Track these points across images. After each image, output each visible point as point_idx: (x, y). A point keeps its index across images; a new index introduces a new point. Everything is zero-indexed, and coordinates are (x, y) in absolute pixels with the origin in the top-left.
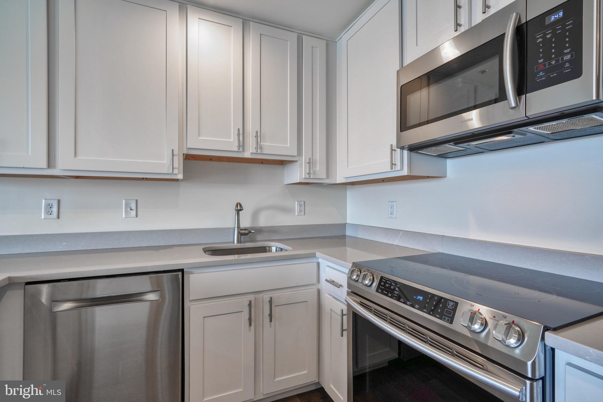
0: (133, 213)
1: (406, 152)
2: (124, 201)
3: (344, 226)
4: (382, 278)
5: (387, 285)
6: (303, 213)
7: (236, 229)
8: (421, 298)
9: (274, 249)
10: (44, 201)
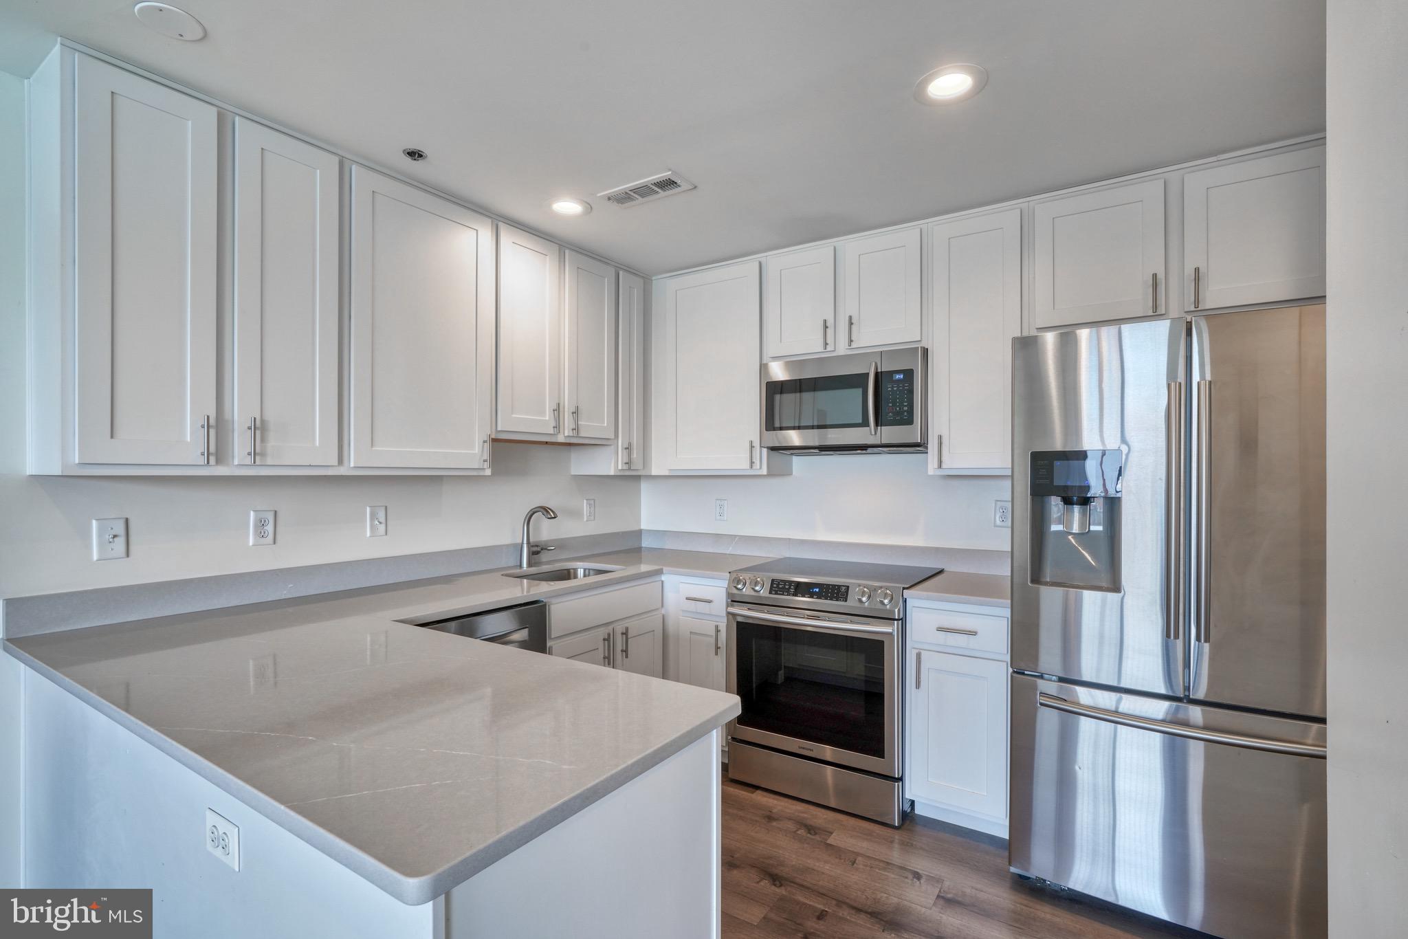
0: (382, 527)
1: (765, 451)
2: (368, 509)
3: (638, 534)
4: (773, 580)
5: (781, 586)
6: (592, 518)
7: (525, 546)
8: (817, 590)
9: (580, 572)
10: (252, 513)
